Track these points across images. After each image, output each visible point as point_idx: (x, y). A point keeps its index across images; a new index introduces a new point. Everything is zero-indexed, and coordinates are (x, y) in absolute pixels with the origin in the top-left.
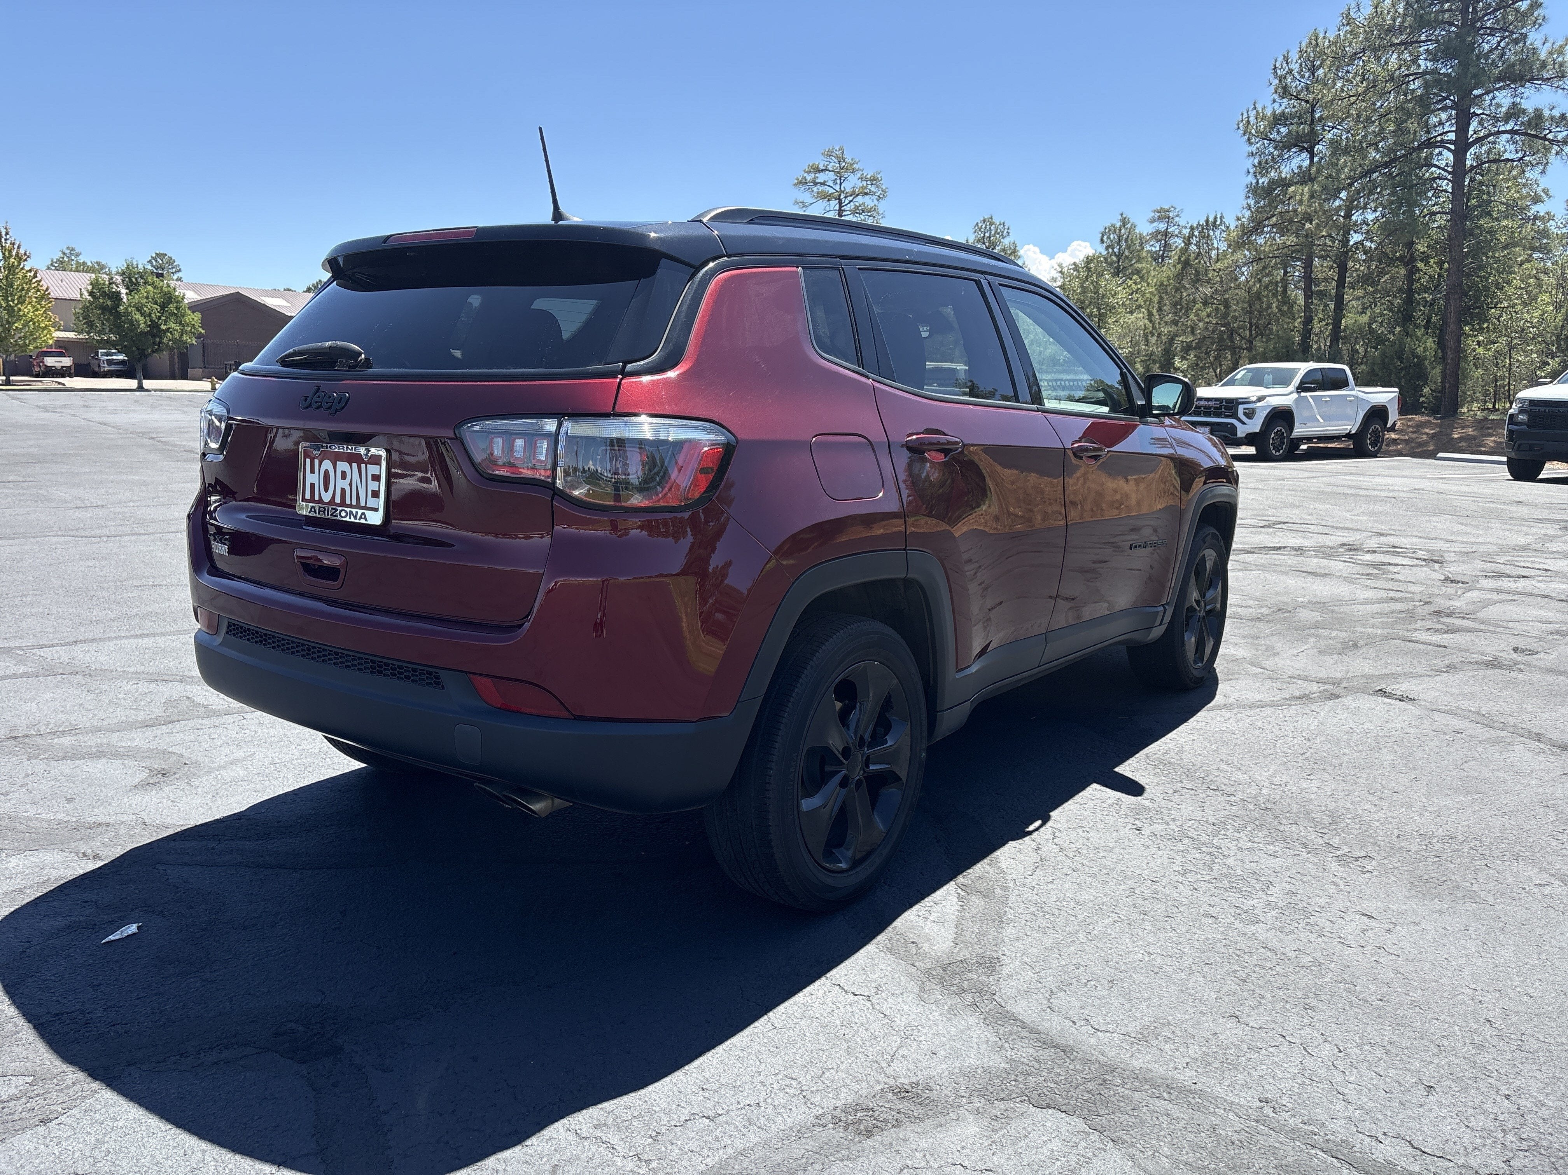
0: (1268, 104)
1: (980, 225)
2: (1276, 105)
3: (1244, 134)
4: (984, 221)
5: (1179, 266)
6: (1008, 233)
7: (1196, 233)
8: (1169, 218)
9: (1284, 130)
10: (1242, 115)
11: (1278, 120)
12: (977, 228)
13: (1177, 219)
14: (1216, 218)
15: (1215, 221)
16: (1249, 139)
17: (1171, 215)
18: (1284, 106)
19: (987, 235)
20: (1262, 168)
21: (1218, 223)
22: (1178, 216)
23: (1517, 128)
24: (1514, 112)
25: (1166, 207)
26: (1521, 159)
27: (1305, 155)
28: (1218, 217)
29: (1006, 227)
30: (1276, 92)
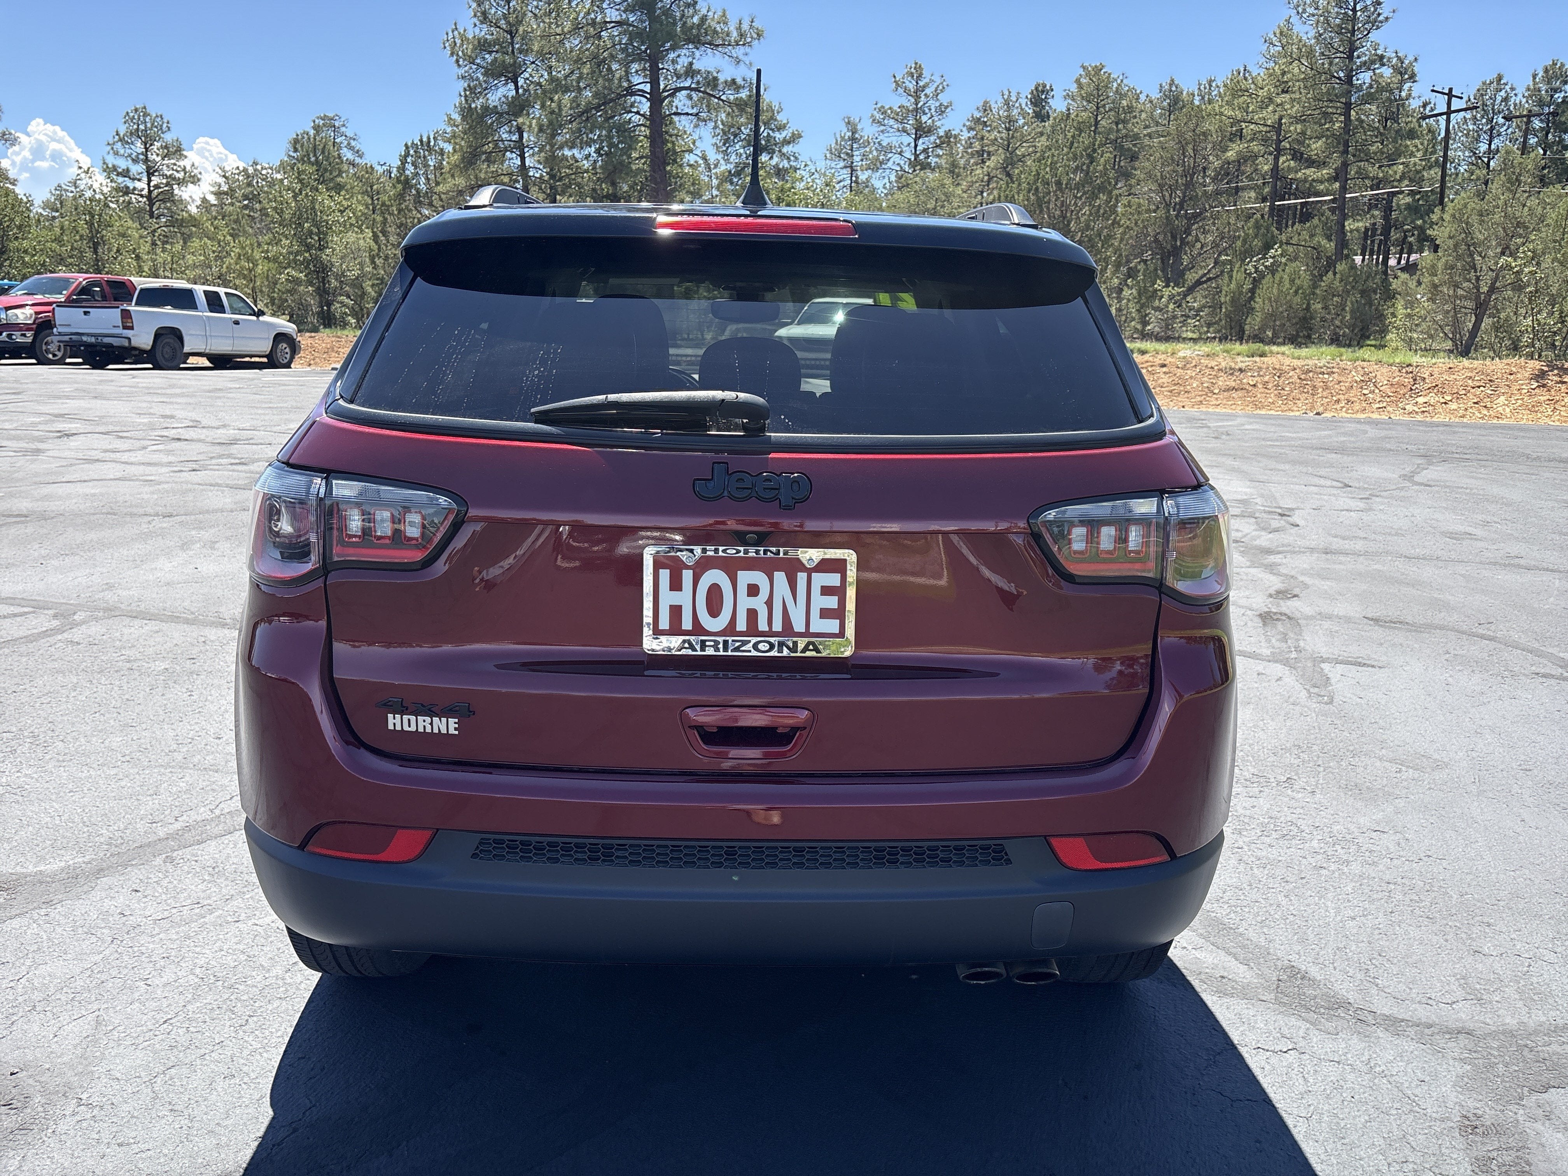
0: (470, 28)
1: (131, 115)
2: (477, 30)
3: (452, 54)
4: (136, 110)
5: (400, 187)
6: (169, 128)
7: (412, 152)
8: (334, 126)
9: (489, 58)
10: (447, 34)
11: (483, 46)
12: (128, 119)
13: (343, 129)
14: (429, 138)
15: (429, 142)
16: (457, 61)
17: (337, 124)
18: (484, 32)
19: (142, 127)
20: (472, 92)
21: (432, 144)
22: (344, 125)
23: (693, 86)
24: (690, 72)
25: (331, 115)
26: (697, 114)
27: (511, 86)
28: (432, 137)
29: (165, 121)
30: (475, 16)
